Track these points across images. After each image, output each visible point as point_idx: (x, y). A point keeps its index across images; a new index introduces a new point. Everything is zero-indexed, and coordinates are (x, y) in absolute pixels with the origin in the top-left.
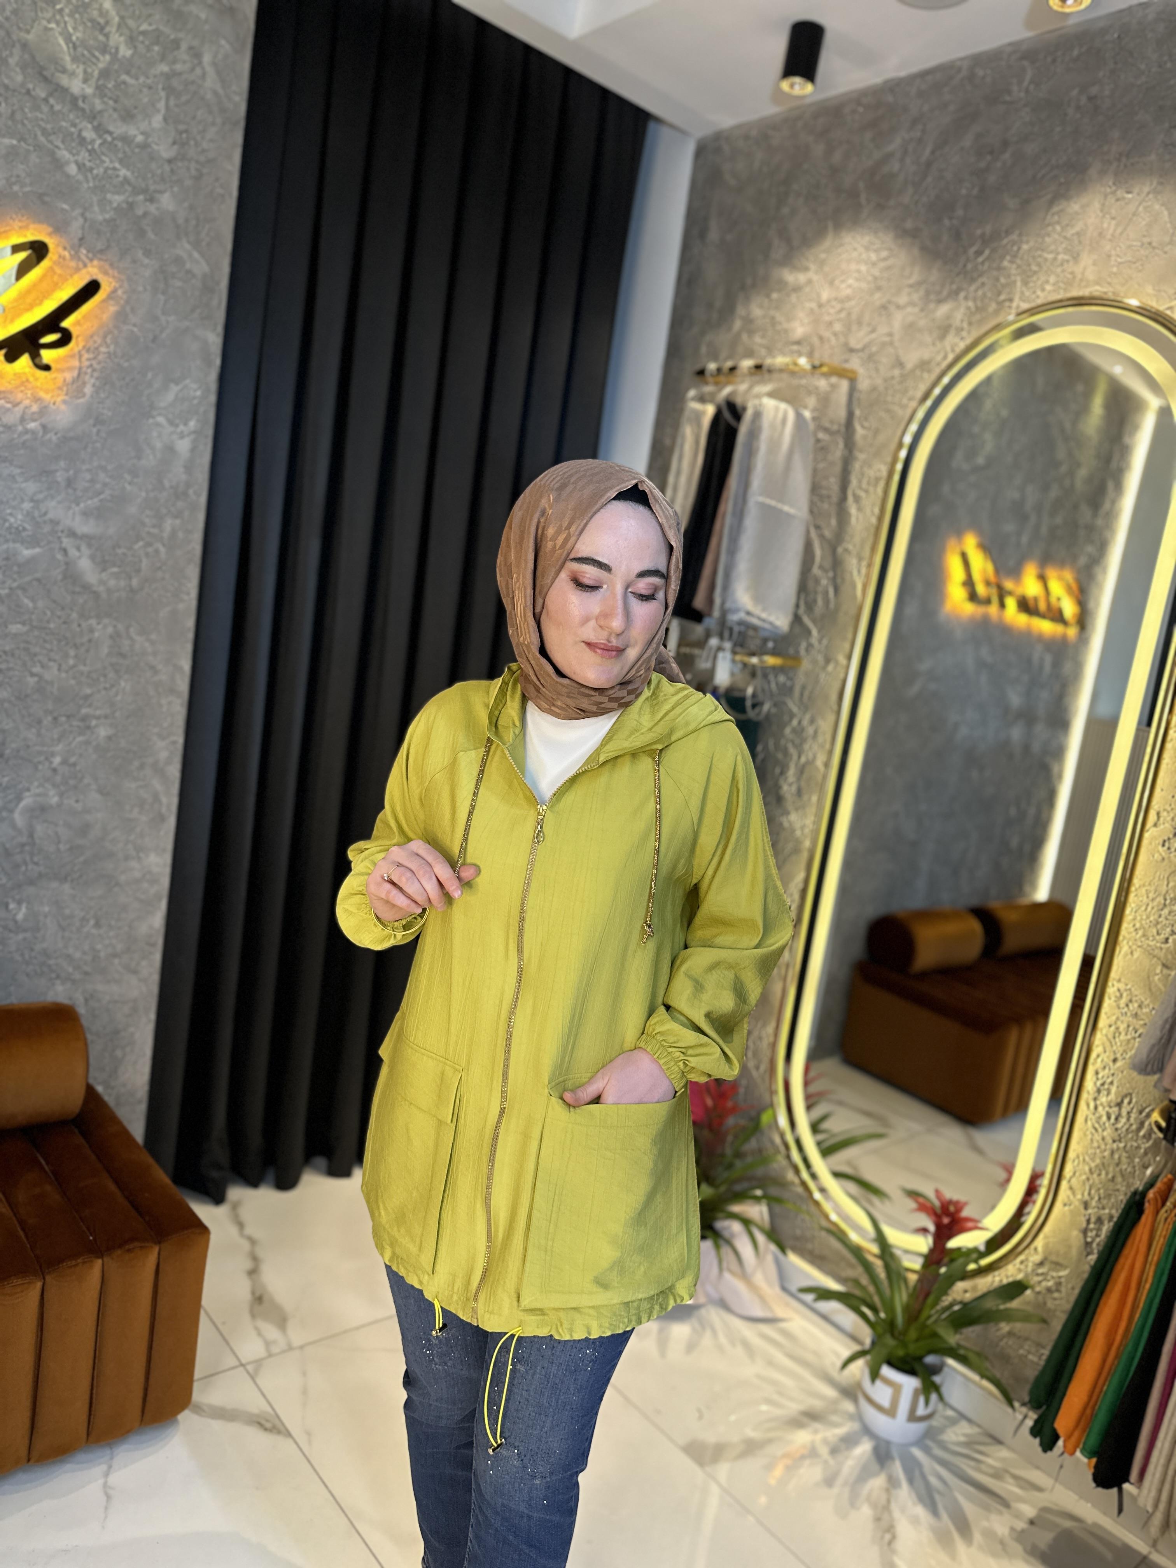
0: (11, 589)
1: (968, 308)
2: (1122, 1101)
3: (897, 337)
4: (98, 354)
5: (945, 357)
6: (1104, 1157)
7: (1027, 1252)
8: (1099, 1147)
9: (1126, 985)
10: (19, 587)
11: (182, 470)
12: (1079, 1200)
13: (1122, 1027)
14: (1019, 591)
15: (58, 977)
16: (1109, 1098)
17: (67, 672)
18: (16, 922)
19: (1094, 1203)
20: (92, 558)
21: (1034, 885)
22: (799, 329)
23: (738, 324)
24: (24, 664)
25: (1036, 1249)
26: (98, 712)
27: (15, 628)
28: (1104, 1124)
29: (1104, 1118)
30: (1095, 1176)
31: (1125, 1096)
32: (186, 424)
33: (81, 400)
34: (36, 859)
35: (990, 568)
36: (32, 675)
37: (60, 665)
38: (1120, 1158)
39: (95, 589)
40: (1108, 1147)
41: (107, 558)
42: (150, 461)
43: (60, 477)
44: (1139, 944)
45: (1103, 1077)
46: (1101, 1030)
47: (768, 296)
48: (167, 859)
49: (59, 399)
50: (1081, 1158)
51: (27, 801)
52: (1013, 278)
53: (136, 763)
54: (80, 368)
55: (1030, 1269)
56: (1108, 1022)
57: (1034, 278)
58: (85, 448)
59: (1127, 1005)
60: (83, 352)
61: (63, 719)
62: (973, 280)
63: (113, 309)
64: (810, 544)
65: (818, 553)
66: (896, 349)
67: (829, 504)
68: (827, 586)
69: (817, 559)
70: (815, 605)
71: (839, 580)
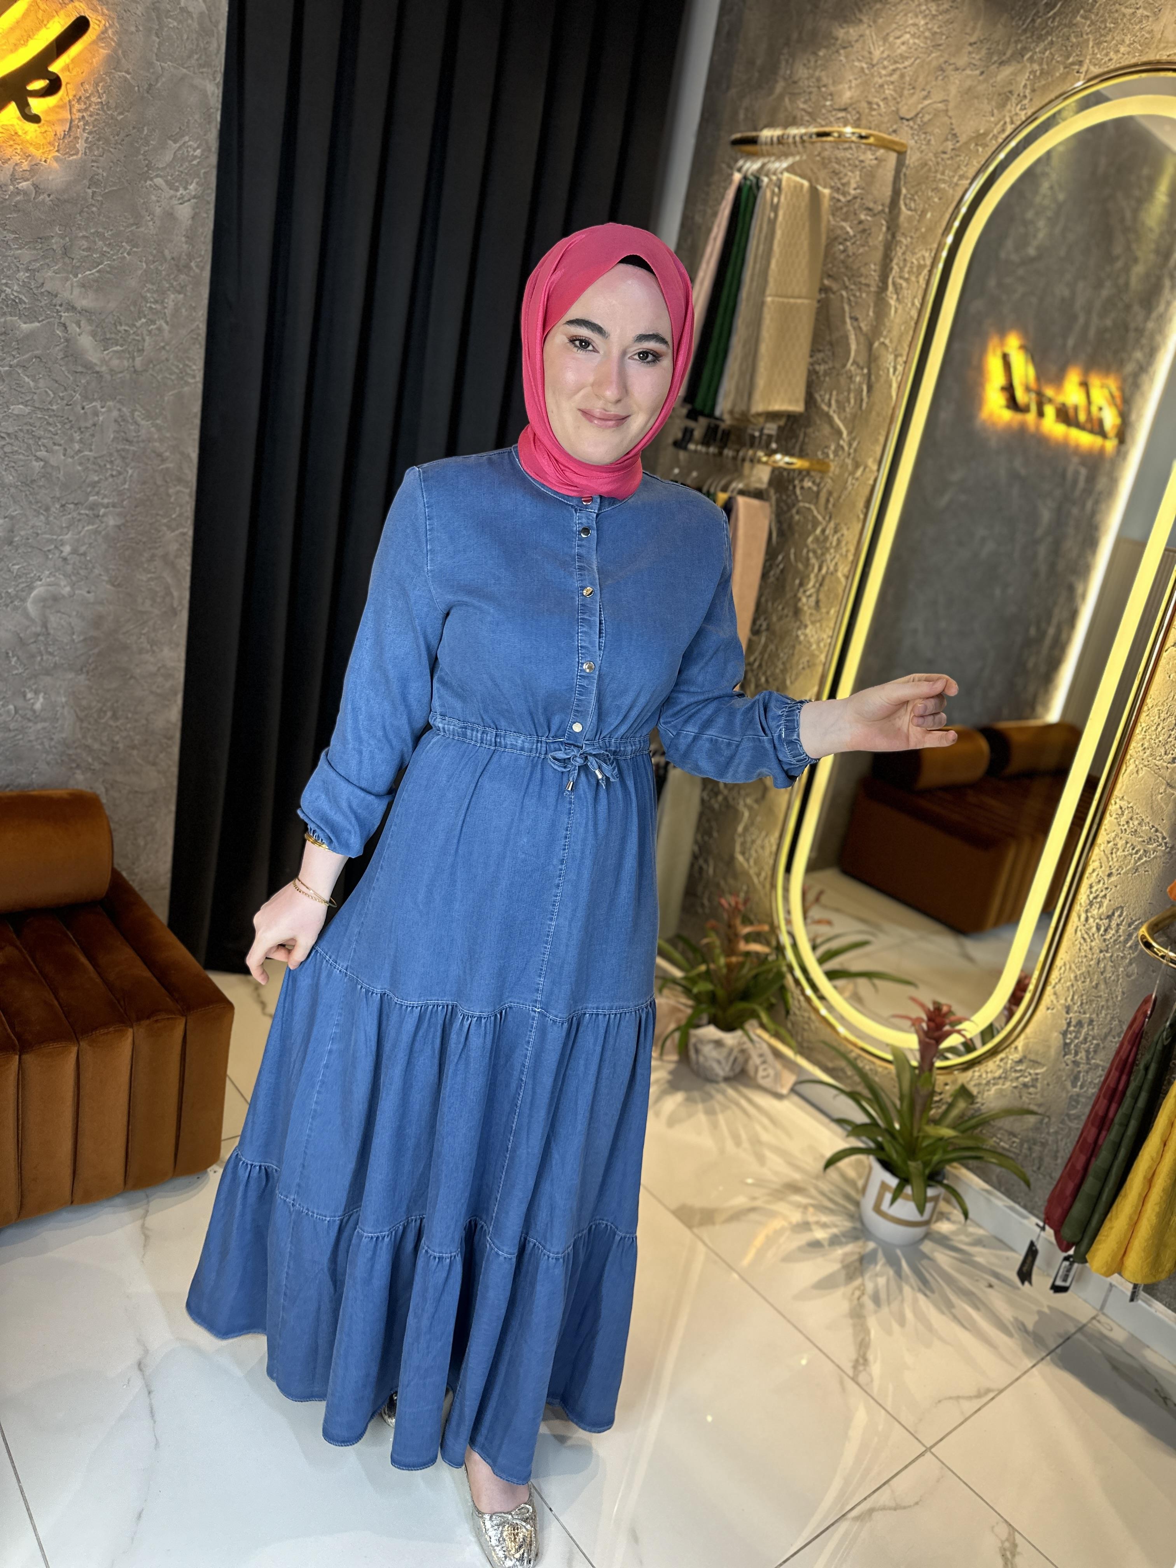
0: (11, 366)
1: (1033, 72)
2: (1113, 914)
3: (951, 105)
4: (90, 105)
5: (1003, 130)
6: (1090, 966)
7: (1007, 1050)
8: (1086, 956)
9: (1129, 803)
10: (17, 365)
11: (183, 239)
12: (1061, 1005)
13: (1121, 843)
14: (1060, 399)
15: (78, 766)
16: (1101, 910)
17: (73, 457)
18: (34, 711)
19: (1076, 1008)
20: (94, 334)
21: (1046, 706)
22: (847, 95)
23: (780, 86)
24: (29, 447)
25: (1016, 1048)
26: (106, 501)
27: (18, 409)
28: (1093, 935)
29: (1094, 929)
30: (1079, 983)
31: (1117, 909)
32: (186, 189)
33: (75, 157)
34: (50, 650)
35: (1031, 372)
36: (38, 459)
37: (65, 450)
38: (1105, 967)
39: (97, 369)
40: (1095, 956)
41: (108, 336)
42: (150, 228)
43: (56, 243)
44: (1146, 763)
45: (1097, 890)
46: (1099, 847)
47: (815, 53)
48: (180, 654)
49: (50, 157)
50: (1068, 967)
51: (39, 590)
52: (1085, 37)
53: (146, 555)
54: (72, 121)
55: (1009, 1066)
56: (1107, 838)
57: (1109, 38)
58: (82, 211)
59: (1128, 822)
60: (73, 103)
61: (72, 506)
62: (1041, 38)
63: (104, 52)
64: (846, 337)
65: (853, 347)
66: (950, 118)
67: (868, 293)
68: (860, 384)
69: (853, 354)
70: (846, 404)
71: (873, 378)
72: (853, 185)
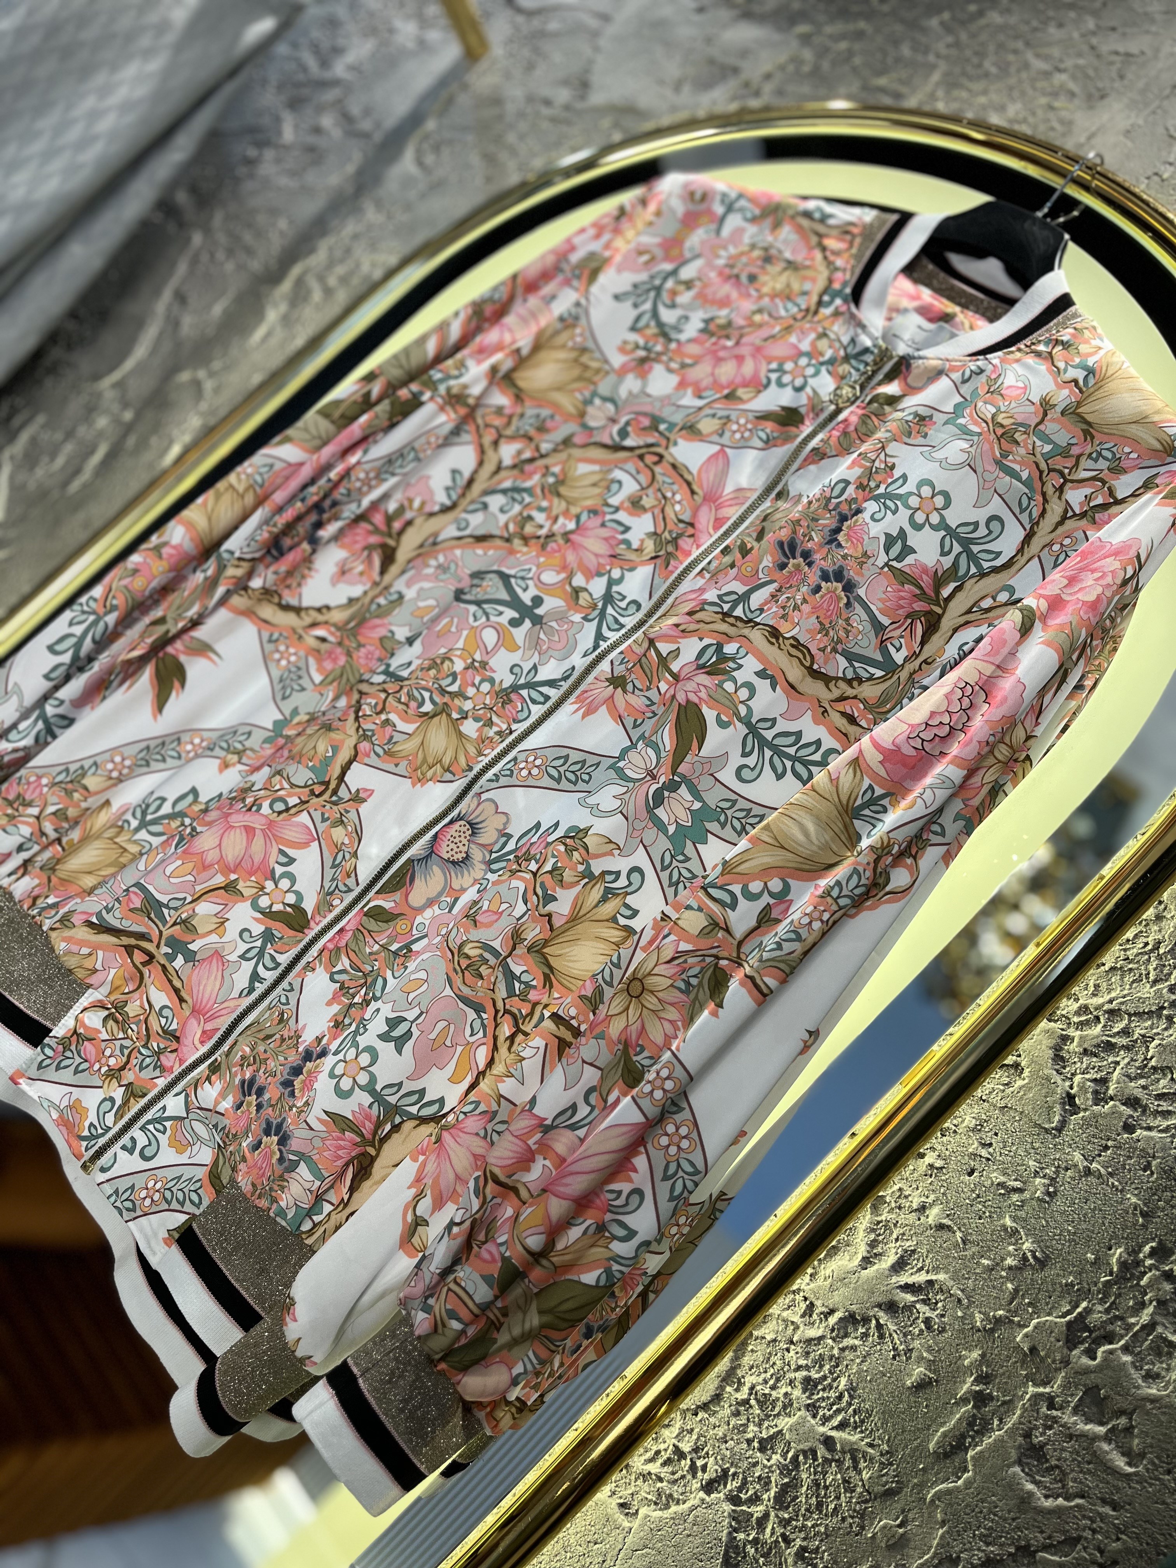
62: (842, 15)
64: (140, 324)
65: (140, 352)
66: (597, 49)
67: (241, 267)
68: (101, 434)
69: (129, 364)
70: (45, 459)
71: (131, 441)
72: (351, 57)
